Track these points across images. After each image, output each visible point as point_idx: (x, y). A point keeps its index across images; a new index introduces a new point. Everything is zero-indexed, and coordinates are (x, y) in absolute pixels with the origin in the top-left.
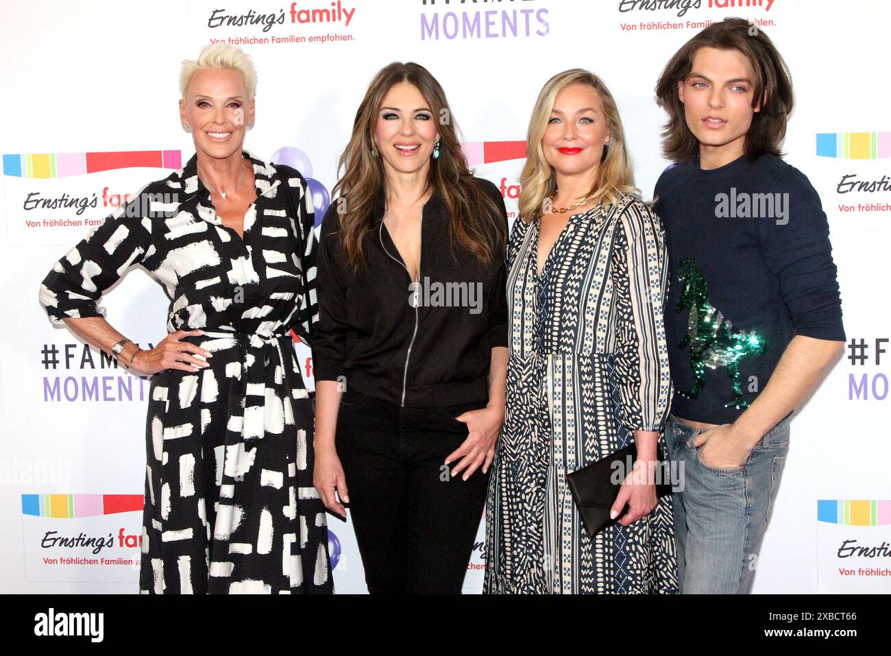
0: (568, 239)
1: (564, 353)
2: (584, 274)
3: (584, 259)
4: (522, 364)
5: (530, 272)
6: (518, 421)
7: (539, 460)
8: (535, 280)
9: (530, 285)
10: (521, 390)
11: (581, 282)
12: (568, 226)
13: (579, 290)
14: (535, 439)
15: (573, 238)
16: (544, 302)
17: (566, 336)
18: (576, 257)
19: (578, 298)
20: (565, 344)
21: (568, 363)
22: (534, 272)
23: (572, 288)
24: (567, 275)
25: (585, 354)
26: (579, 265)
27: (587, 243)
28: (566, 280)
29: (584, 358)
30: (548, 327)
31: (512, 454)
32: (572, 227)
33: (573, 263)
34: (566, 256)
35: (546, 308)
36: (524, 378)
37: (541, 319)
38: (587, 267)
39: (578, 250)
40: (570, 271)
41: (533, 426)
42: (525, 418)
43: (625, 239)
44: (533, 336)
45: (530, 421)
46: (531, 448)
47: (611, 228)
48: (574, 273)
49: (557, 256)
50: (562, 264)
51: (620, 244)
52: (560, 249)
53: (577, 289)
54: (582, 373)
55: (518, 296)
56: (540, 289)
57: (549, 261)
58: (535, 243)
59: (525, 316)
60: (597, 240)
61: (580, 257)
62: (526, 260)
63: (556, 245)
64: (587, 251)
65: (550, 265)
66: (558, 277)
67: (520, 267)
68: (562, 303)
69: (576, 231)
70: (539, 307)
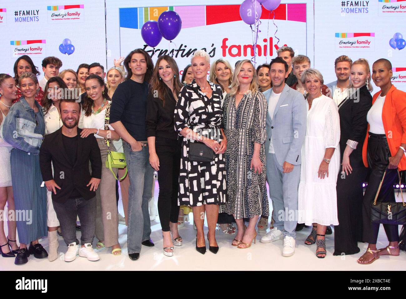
0: (243, 101)
1: (243, 128)
2: (249, 109)
3: (248, 106)
4: (231, 131)
5: (234, 109)
6: (229, 145)
7: (235, 155)
8: (235, 111)
9: (234, 112)
10: (231, 137)
11: (248, 111)
12: (243, 97)
13: (248, 113)
14: (234, 150)
15: (245, 101)
16: (238, 116)
17: (243, 124)
18: (246, 105)
19: (247, 115)
20: (243, 126)
21: (244, 131)
22: (235, 109)
23: (246, 113)
24: (244, 110)
25: (248, 129)
26: (247, 107)
27: (249, 102)
28: (244, 111)
29: (247, 130)
30: (239, 122)
31: (227, 153)
32: (244, 98)
33: (246, 107)
34: (244, 105)
35: (238, 118)
36: (232, 135)
37: (237, 120)
38: (249, 108)
39: (247, 104)
40: (245, 109)
41: (233, 146)
42: (231, 145)
43: (259, 101)
44: (234, 124)
45: (233, 145)
46: (233, 152)
47: (255, 98)
48: (246, 109)
49: (241, 105)
50: (243, 107)
51: (257, 102)
52: (242, 103)
53: (247, 113)
54: (246, 133)
55: (230, 114)
56: (237, 113)
57: (239, 106)
58: (234, 102)
59: (232, 120)
60: (251, 101)
61: (247, 105)
62: (232, 106)
63: (240, 102)
64: (249, 104)
65: (240, 107)
66: (242, 110)
67: (230, 107)
68: (243, 116)
69: (245, 99)
70: (236, 117)
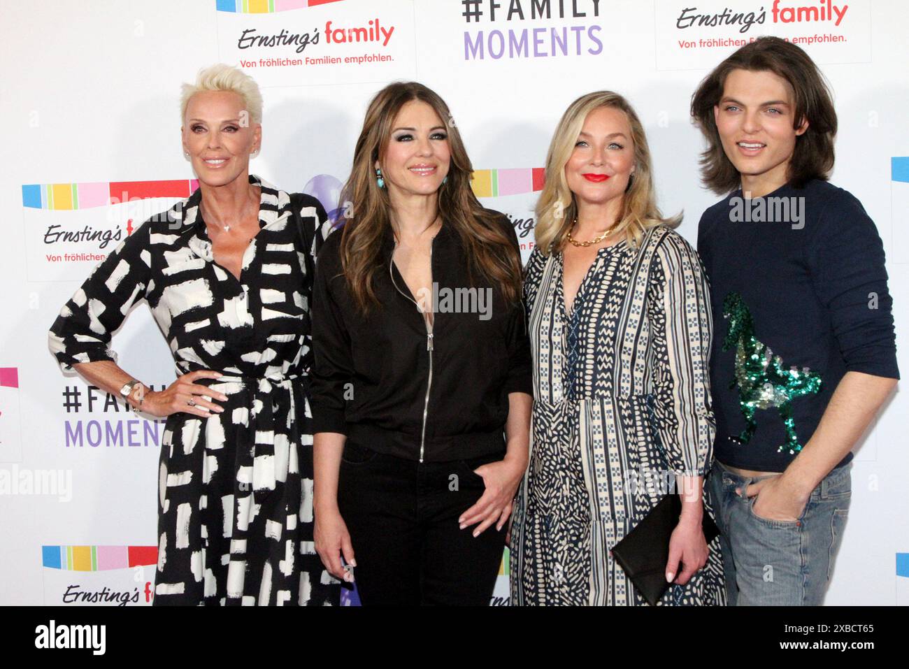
0: (598, 274)
1: (602, 398)
2: (620, 313)
3: (618, 296)
4: (551, 411)
5: (557, 312)
6: (548, 472)
7: (571, 515)
8: (563, 320)
9: (558, 325)
10: (550, 439)
11: (617, 321)
12: (597, 261)
13: (614, 330)
14: (566, 493)
15: (604, 274)
16: (574, 343)
17: (602, 379)
18: (609, 294)
19: (614, 339)
20: (603, 388)
21: (608, 407)
22: (562, 311)
23: (607, 328)
24: (600, 314)
25: (624, 397)
26: (613, 303)
27: (620, 279)
28: (599, 319)
29: (623, 401)
30: (580, 370)
31: (544, 508)
32: (601, 262)
33: (606, 300)
34: (597, 293)
35: (577, 349)
36: (553, 426)
37: (571, 362)
38: (622, 304)
39: (611, 287)
40: (603, 310)
41: (564, 478)
42: (555, 470)
43: (663, 274)
44: (563, 381)
45: (561, 473)
46: (563, 502)
47: (647, 262)
48: (608, 311)
49: (587, 293)
50: (594, 302)
51: (657, 279)
52: (589, 286)
53: (612, 329)
54: (623, 417)
55: (544, 337)
56: (570, 330)
57: (578, 298)
58: (559, 279)
59: (553, 359)
60: (630, 275)
61: (613, 294)
62: (551, 298)
63: (584, 282)
64: (620, 288)
65: (579, 303)
66: (590, 317)
67: (544, 306)
68: (596, 344)
69: (607, 265)
70: (569, 349)
